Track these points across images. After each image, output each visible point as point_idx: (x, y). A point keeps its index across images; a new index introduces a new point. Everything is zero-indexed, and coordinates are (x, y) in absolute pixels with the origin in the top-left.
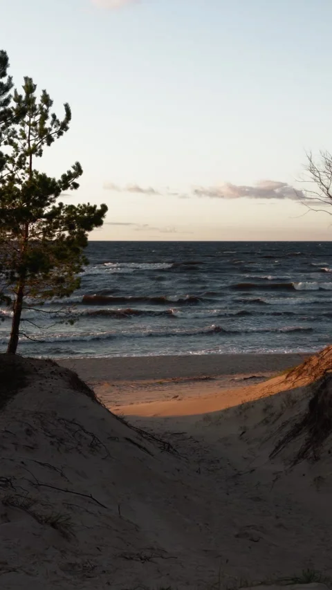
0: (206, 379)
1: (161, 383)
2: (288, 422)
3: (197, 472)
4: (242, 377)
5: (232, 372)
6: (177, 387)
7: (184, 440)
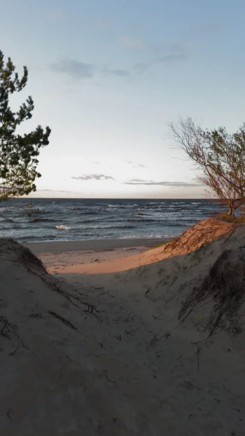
0: (110, 250)
1: (90, 252)
2: (185, 285)
3: (118, 338)
4: (126, 249)
5: (122, 247)
6: (97, 254)
7: (103, 294)
